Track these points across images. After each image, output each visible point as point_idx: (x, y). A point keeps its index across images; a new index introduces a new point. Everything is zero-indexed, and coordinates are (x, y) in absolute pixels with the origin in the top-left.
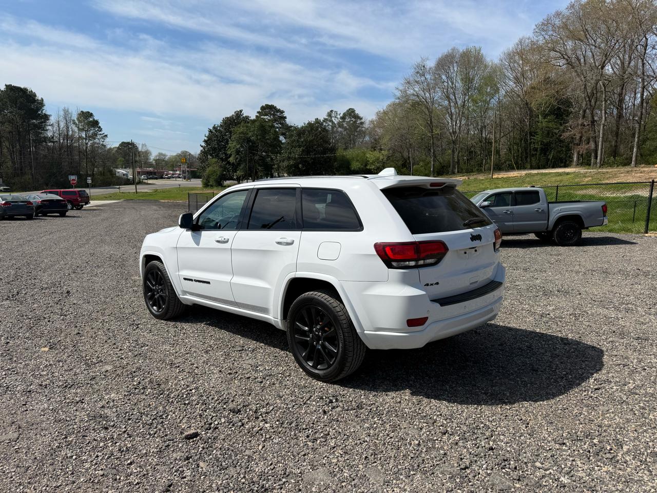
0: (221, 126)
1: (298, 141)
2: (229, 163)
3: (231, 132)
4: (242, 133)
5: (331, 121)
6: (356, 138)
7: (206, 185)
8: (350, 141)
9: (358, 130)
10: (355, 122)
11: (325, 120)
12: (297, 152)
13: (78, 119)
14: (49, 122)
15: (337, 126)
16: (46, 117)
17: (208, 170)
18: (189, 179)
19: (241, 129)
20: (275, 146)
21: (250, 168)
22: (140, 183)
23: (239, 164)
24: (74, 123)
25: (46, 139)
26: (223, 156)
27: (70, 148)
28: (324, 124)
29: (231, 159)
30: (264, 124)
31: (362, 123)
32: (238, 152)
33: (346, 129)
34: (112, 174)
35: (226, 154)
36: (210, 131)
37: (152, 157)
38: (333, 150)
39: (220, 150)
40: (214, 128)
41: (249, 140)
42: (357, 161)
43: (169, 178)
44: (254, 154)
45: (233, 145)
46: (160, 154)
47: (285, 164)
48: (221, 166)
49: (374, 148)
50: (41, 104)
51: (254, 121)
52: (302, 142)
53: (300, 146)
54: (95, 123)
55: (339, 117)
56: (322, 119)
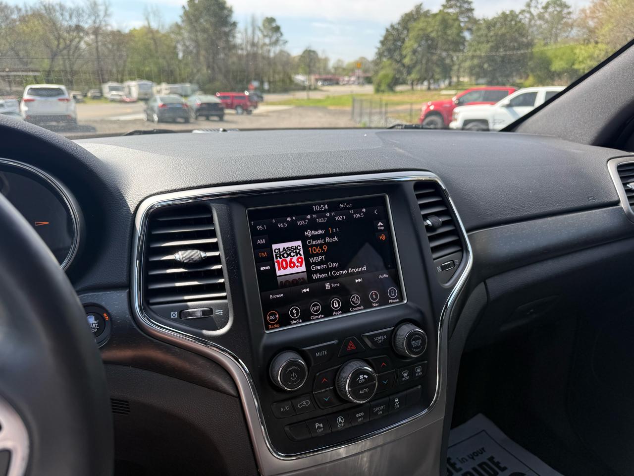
0: (399, 24)
1: (486, 36)
2: (404, 65)
3: (408, 30)
4: (421, 29)
5: (530, 12)
6: (558, 31)
7: (378, 90)
8: (551, 35)
9: (562, 22)
10: (560, 12)
11: (522, 12)
12: (484, 50)
13: (264, 25)
14: (237, 29)
15: (536, 18)
16: (234, 24)
17: (382, 73)
18: (363, 84)
19: (421, 24)
20: (458, 44)
21: (427, 71)
22: (316, 89)
23: (414, 65)
24: (260, 29)
25: (235, 47)
26: (398, 58)
27: (255, 56)
28: (521, 16)
29: (407, 61)
30: (447, 17)
31: (569, 13)
32: (414, 52)
33: (547, 21)
34: (291, 81)
35: (401, 55)
36: (387, 30)
37: (331, 64)
38: (530, 45)
39: (395, 51)
40: (392, 26)
41: (427, 37)
42: (561, 59)
43: (344, 85)
44: (432, 54)
45: (410, 44)
46: (339, 61)
47: (468, 64)
48: (395, 69)
49: (587, 42)
50: (230, 11)
51: (435, 15)
52: (491, 37)
53: (488, 42)
54: (277, 29)
55: (540, 6)
56: (517, 11)
